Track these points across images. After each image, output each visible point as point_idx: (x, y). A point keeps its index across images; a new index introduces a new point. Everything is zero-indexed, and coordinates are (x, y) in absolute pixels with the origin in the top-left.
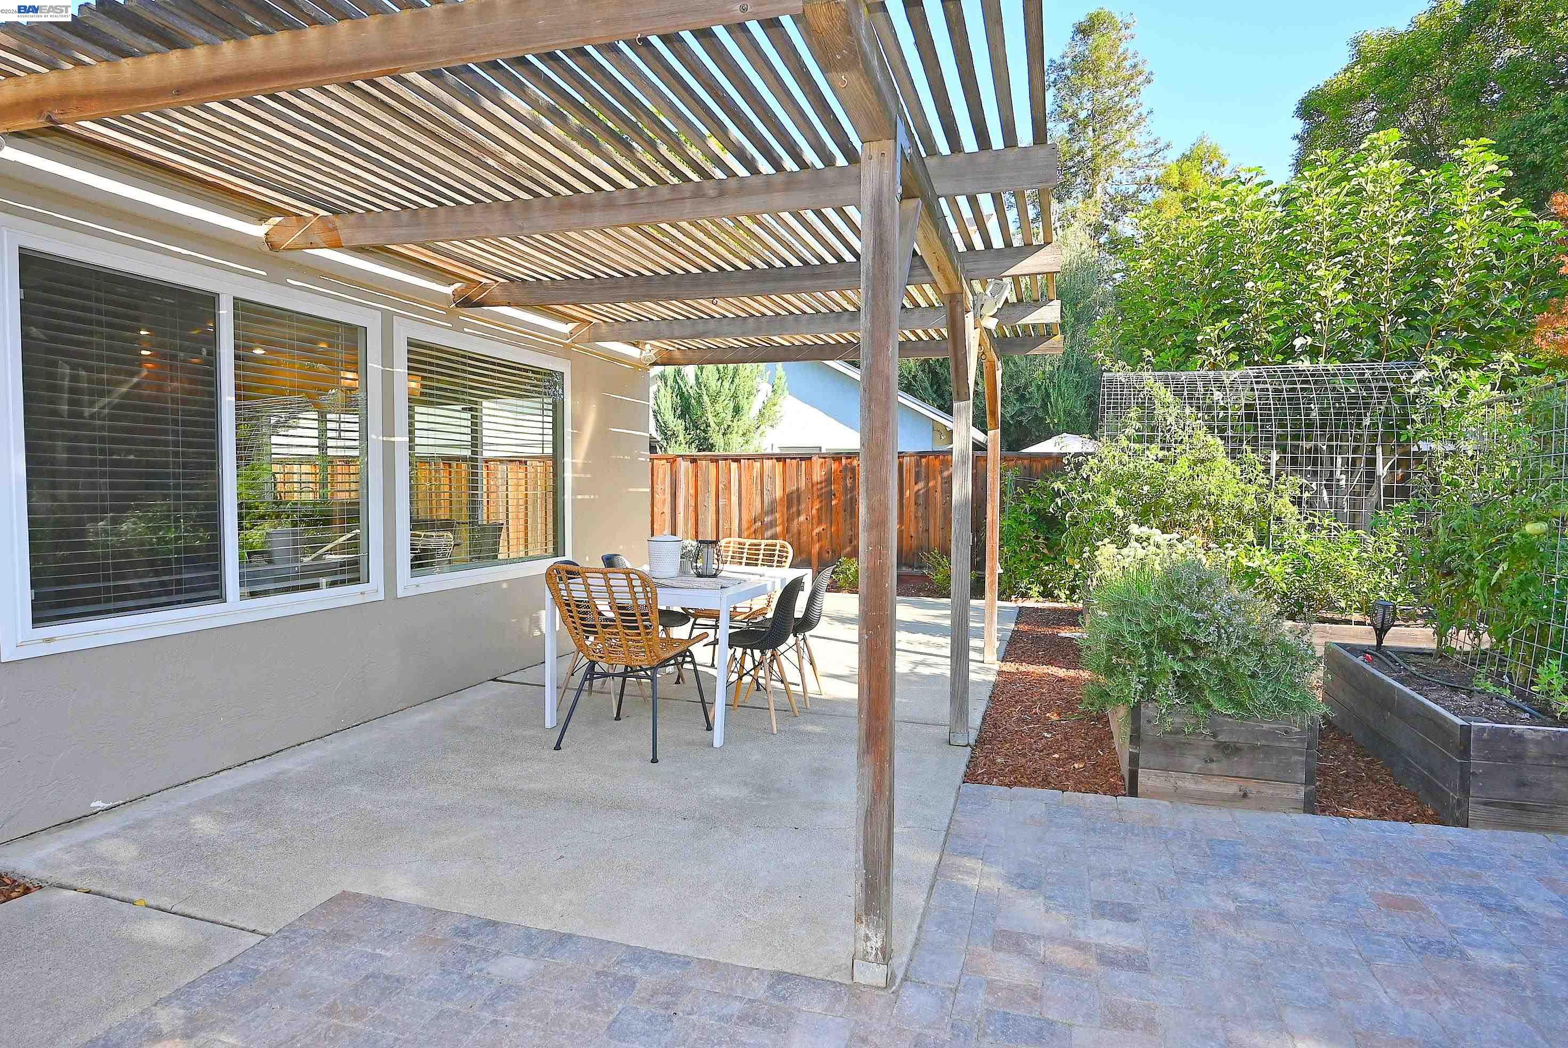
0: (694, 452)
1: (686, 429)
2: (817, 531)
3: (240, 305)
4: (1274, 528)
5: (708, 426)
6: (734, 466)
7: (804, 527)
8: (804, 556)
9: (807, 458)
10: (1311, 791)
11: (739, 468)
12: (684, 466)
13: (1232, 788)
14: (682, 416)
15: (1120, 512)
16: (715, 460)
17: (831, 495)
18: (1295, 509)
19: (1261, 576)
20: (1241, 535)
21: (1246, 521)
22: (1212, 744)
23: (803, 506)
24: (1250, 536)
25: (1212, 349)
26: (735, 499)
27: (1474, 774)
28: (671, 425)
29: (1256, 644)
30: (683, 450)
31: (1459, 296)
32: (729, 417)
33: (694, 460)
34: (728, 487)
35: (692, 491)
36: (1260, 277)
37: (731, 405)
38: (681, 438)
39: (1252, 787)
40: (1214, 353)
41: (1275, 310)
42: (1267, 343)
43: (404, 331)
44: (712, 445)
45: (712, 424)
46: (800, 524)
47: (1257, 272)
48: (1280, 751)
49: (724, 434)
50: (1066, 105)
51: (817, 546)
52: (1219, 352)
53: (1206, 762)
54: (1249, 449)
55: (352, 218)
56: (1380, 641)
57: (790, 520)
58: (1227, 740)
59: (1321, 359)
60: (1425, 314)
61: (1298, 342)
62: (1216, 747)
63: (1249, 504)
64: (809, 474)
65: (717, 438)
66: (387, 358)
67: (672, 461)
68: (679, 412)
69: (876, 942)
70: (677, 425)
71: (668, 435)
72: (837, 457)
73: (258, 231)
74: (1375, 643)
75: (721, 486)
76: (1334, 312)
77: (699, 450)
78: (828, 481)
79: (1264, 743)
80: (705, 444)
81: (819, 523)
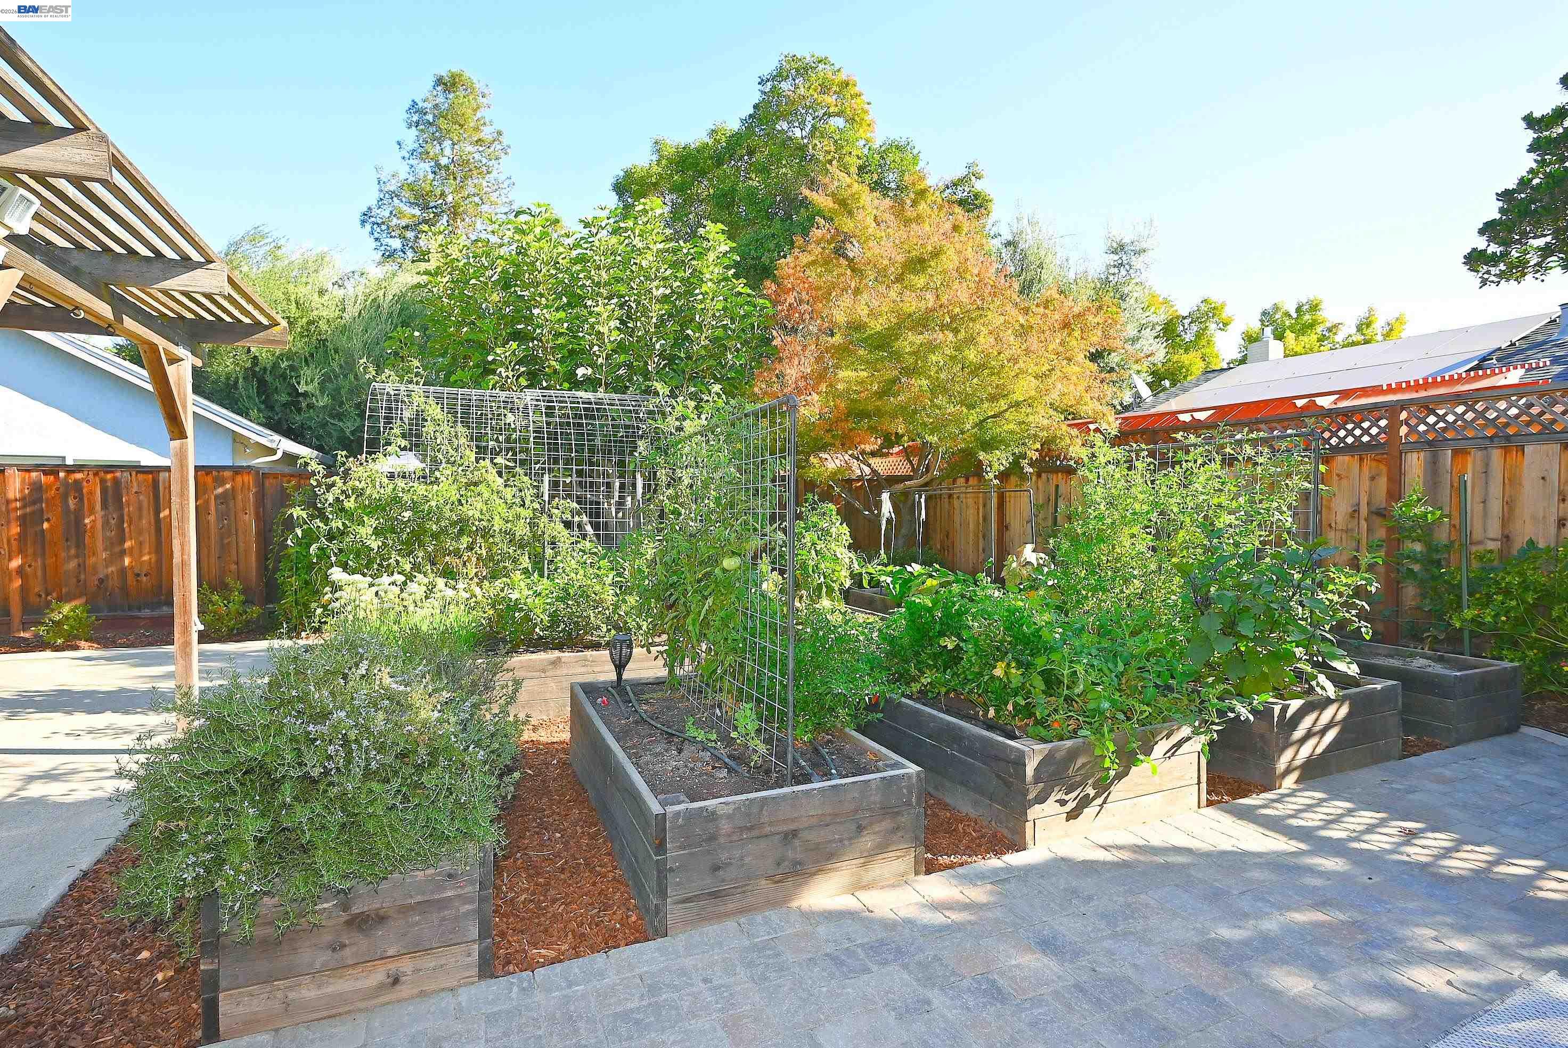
4: (549, 552)
10: (487, 948)
13: (376, 977)
15: (375, 544)
17: (39, 518)
18: (565, 532)
19: (521, 610)
20: (515, 561)
21: (522, 547)
22: (343, 920)
24: (525, 562)
25: (503, 370)
27: (671, 870)
31: (705, 347)
36: (546, 307)
39: (407, 966)
40: (504, 375)
41: (561, 340)
42: (555, 371)
47: (544, 301)
48: (443, 904)
50: (428, 147)
52: (511, 374)
53: (334, 950)
54: (522, 472)
56: (619, 675)
58: (366, 909)
59: (600, 390)
60: (682, 359)
61: (580, 372)
62: (349, 923)
63: (522, 530)
64: (3, 491)
72: (49, 471)
74: (613, 676)
76: (609, 347)
79: (419, 898)
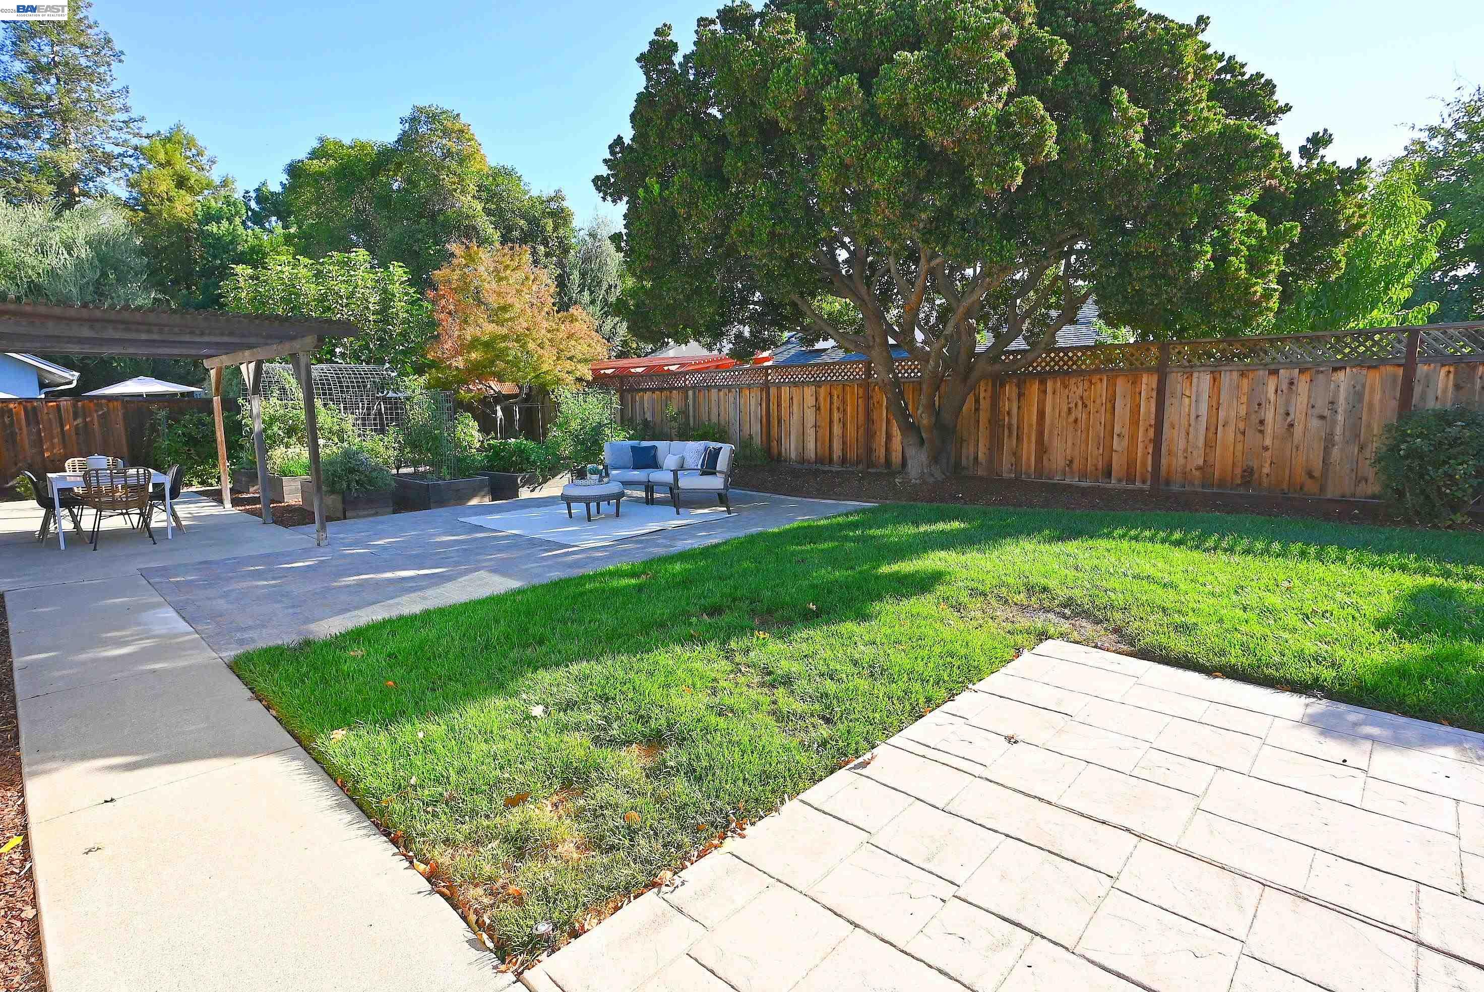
13: (373, 511)
39: (379, 510)
61: (337, 351)
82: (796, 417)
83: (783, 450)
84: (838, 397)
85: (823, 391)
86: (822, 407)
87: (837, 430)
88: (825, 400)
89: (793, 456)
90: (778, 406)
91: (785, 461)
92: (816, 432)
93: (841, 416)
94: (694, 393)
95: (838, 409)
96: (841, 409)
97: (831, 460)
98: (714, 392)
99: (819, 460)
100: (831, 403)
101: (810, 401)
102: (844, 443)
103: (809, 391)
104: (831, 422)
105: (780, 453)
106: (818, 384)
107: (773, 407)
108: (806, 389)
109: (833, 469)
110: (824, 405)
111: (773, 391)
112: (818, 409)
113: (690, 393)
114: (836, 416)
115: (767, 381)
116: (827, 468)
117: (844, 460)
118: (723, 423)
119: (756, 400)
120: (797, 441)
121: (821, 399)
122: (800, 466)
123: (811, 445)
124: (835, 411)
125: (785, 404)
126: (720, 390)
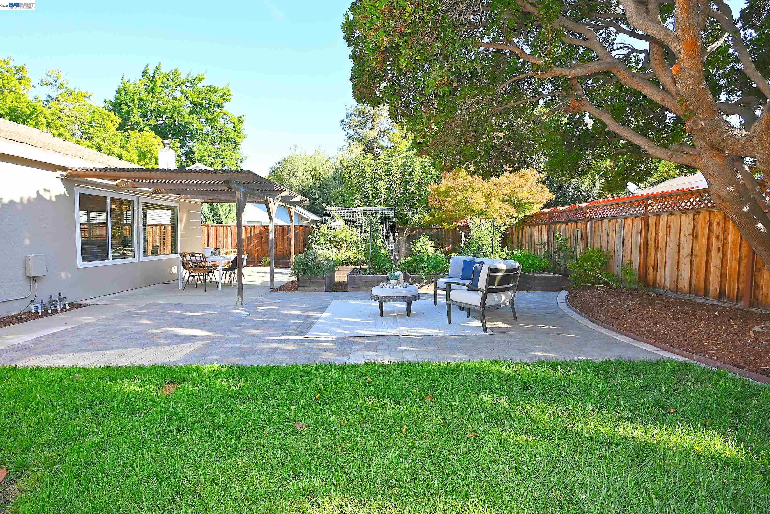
0: (215, 224)
1: (212, 216)
2: (257, 249)
3: (111, 198)
5: (220, 215)
6: (229, 228)
7: (253, 248)
8: (253, 257)
9: (253, 226)
11: (231, 229)
12: (212, 229)
13: (313, 288)
14: (211, 212)
16: (222, 226)
17: (261, 238)
23: (252, 241)
26: (229, 239)
27: (349, 283)
28: (207, 215)
29: (317, 264)
30: (212, 223)
32: (228, 213)
33: (215, 226)
34: (227, 235)
35: (214, 236)
37: (229, 209)
38: (210, 219)
39: (317, 288)
43: (141, 200)
44: (222, 221)
45: (222, 215)
46: (251, 247)
48: (321, 282)
49: (226, 218)
51: (257, 254)
53: (309, 284)
55: (138, 183)
57: (248, 245)
58: (313, 280)
62: (311, 282)
64: (254, 231)
65: (223, 219)
66: (138, 207)
67: (208, 227)
68: (210, 210)
69: (240, 299)
70: (209, 215)
71: (206, 218)
72: (263, 226)
73: (114, 183)
75: (225, 235)
77: (217, 223)
78: (260, 233)
79: (318, 280)
80: (219, 221)
81: (258, 247)
82: (673, 245)
83: (658, 278)
84: (718, 224)
85: (702, 218)
86: (699, 236)
87: (715, 260)
88: (703, 227)
89: (667, 284)
90: (656, 234)
91: (660, 287)
92: (692, 262)
93: (720, 245)
94: (592, 224)
95: (718, 237)
96: (721, 237)
97: (706, 293)
98: (605, 222)
99: (692, 290)
100: (710, 231)
101: (687, 229)
102: (722, 275)
103: (687, 219)
104: (709, 251)
105: (655, 280)
106: (695, 212)
107: (652, 236)
108: (683, 216)
109: (707, 302)
110: (703, 233)
111: (652, 220)
112: (695, 237)
113: (590, 223)
114: (715, 244)
115: (647, 211)
116: (701, 300)
117: (721, 295)
118: (610, 249)
119: (637, 228)
120: (672, 268)
121: (699, 228)
122: (673, 295)
123: (685, 275)
124: (714, 239)
125: (662, 232)
126: (609, 221)
